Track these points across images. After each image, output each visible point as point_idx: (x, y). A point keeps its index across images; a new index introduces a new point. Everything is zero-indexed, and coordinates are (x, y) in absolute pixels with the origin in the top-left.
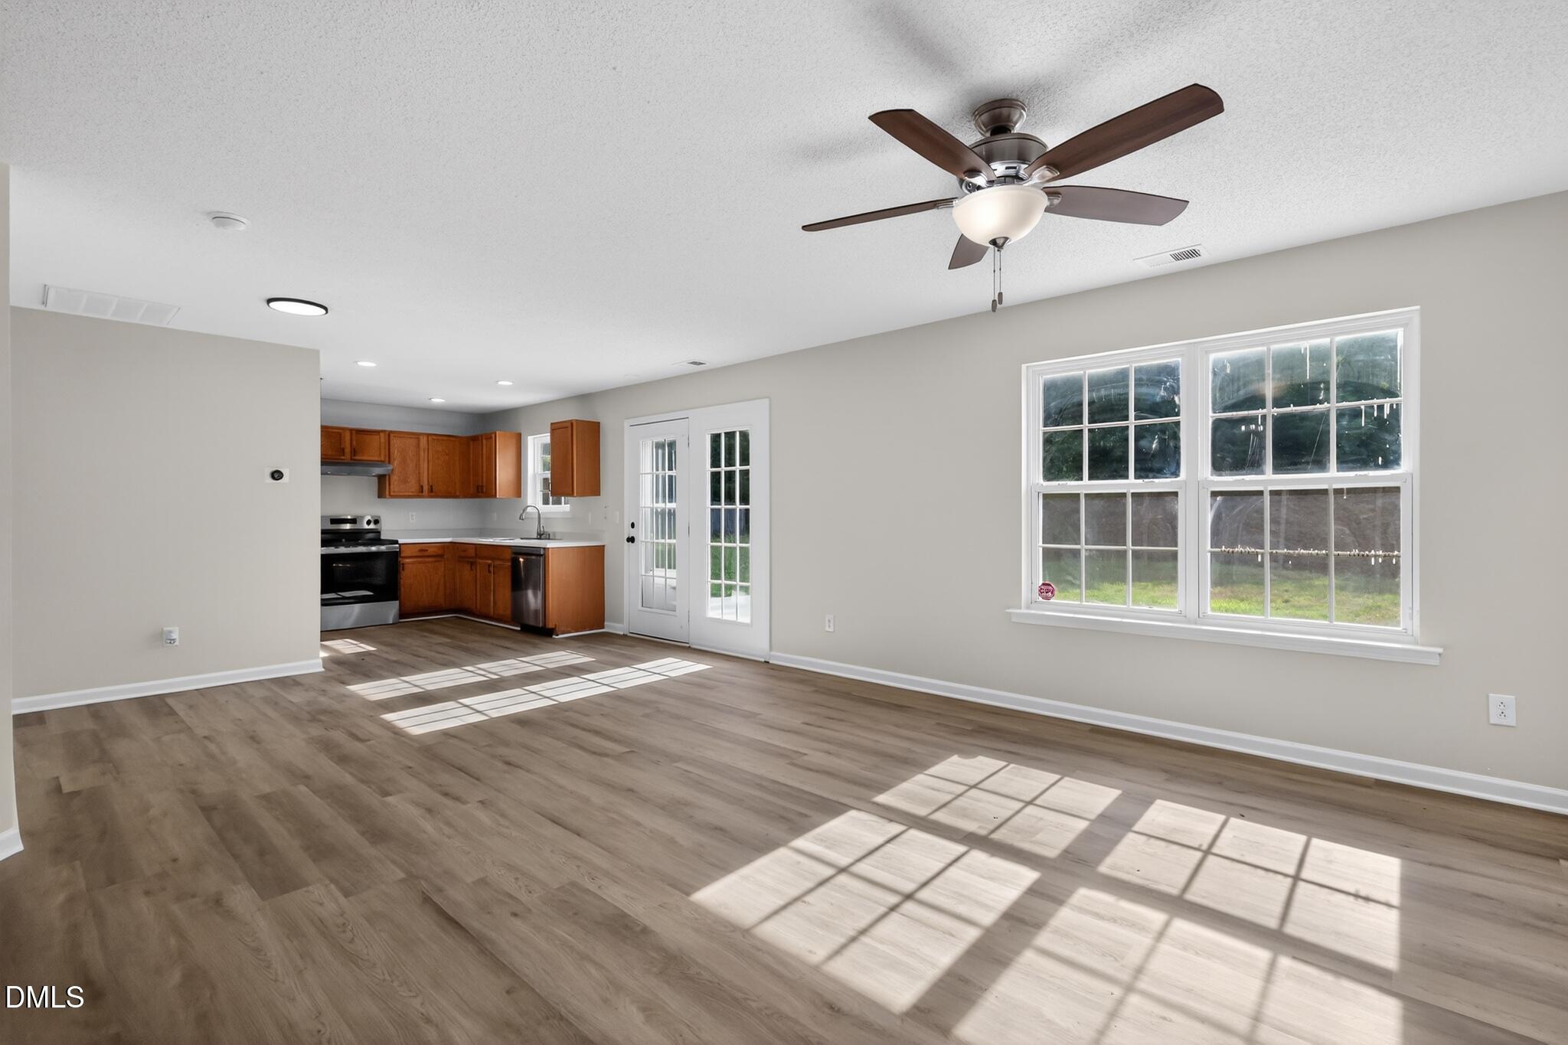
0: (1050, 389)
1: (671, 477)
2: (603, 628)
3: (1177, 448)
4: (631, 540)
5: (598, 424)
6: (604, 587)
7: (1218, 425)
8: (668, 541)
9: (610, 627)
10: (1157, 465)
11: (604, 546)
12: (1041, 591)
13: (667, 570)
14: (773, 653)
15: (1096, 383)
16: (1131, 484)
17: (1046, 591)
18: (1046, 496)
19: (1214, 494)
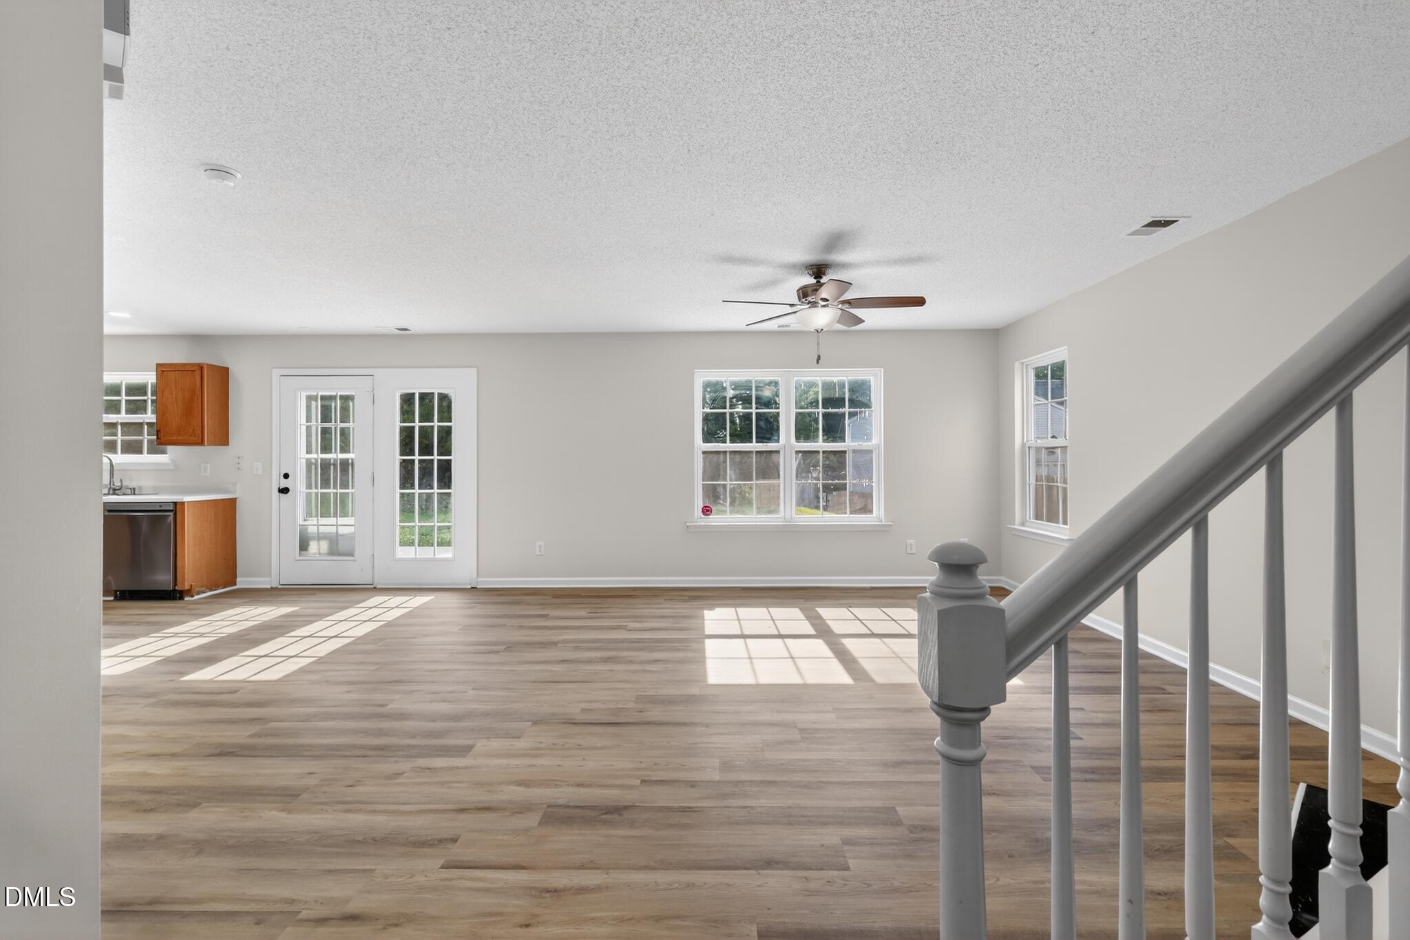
0: (707, 385)
1: (343, 430)
2: (235, 584)
3: (778, 427)
4: (285, 491)
5: (228, 369)
6: (236, 542)
7: (798, 414)
8: (340, 491)
9: (242, 582)
10: (768, 436)
11: (236, 498)
12: (703, 512)
13: (339, 518)
14: (479, 579)
15: (736, 386)
16: (754, 446)
17: (706, 511)
18: (704, 453)
19: (798, 452)
